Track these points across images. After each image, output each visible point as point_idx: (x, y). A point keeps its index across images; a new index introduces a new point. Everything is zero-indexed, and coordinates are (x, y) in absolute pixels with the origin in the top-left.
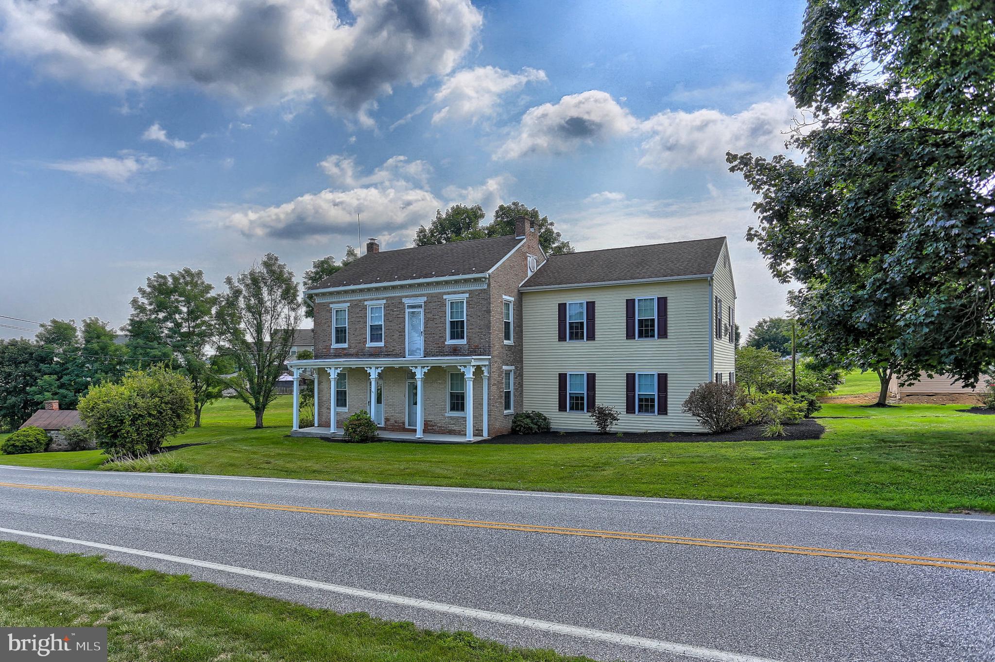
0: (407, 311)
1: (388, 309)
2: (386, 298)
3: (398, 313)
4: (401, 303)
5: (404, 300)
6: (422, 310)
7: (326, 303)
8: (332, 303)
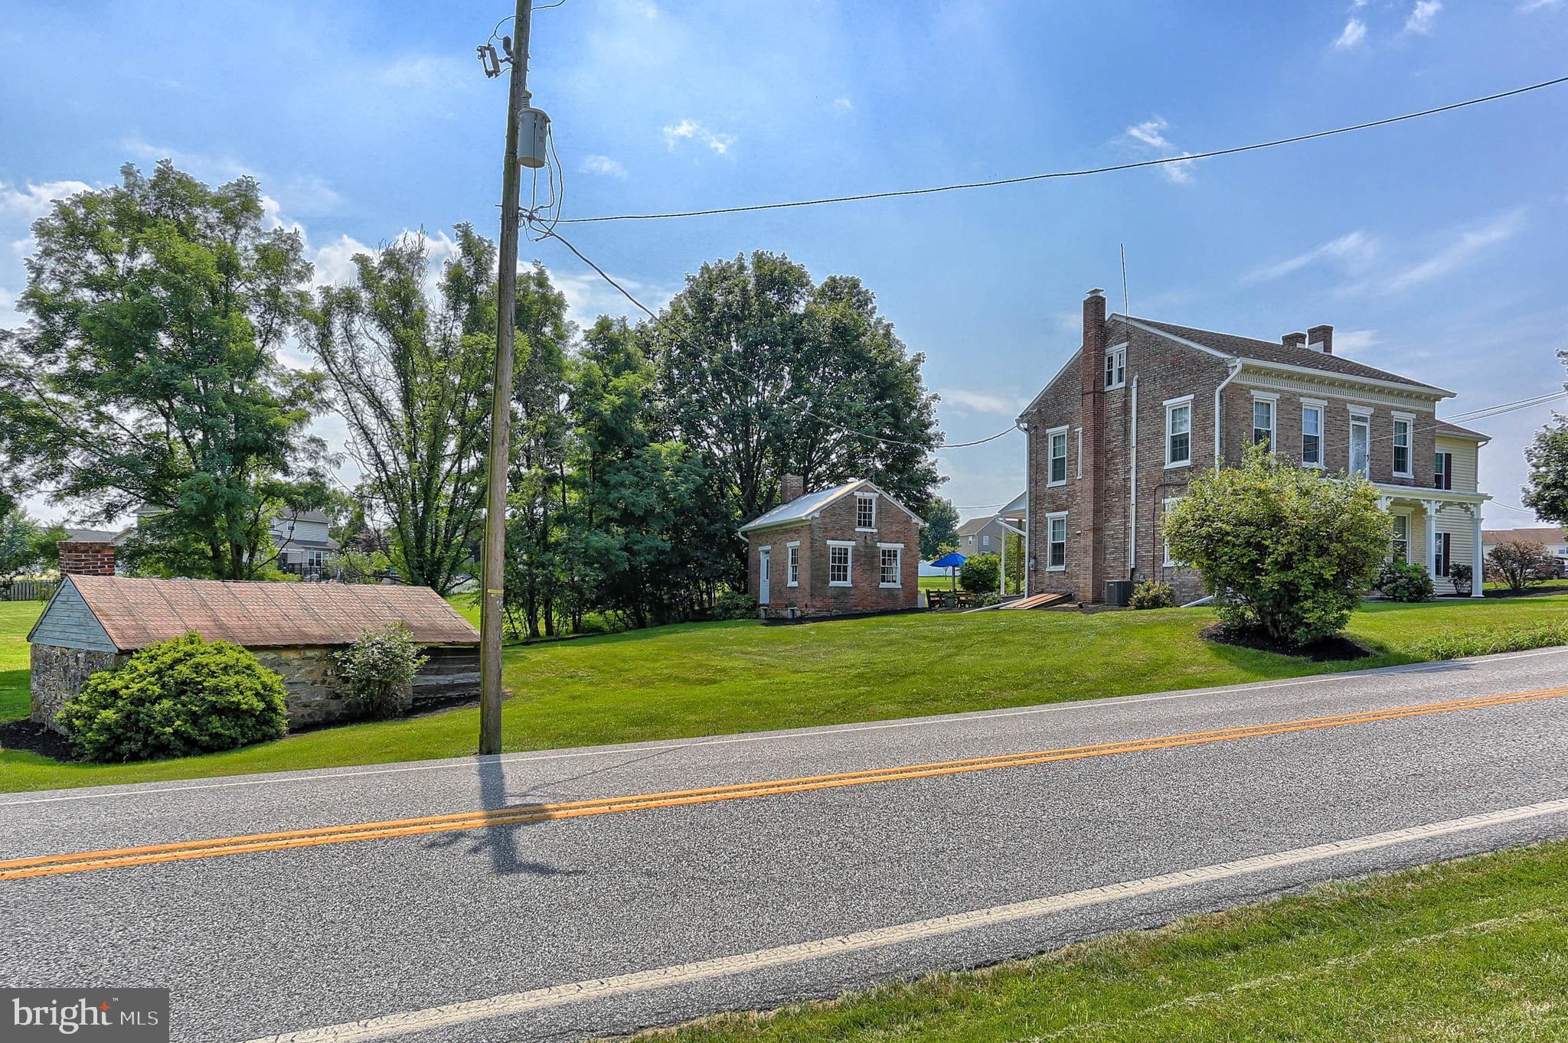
0: (1352, 422)
1: (1330, 415)
2: (1328, 399)
3: (1341, 423)
4: (1345, 410)
5: (1349, 407)
6: (1367, 425)
7: (1246, 386)
8: (1254, 388)
